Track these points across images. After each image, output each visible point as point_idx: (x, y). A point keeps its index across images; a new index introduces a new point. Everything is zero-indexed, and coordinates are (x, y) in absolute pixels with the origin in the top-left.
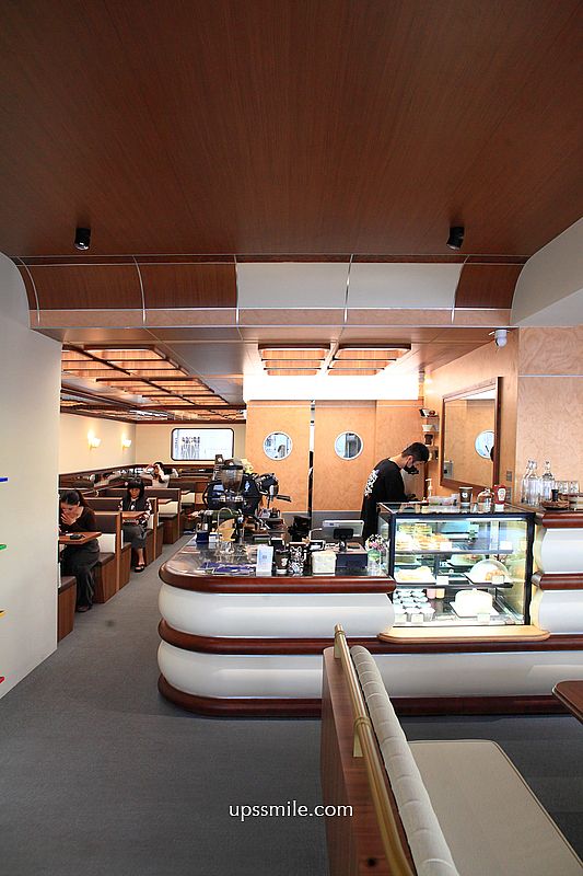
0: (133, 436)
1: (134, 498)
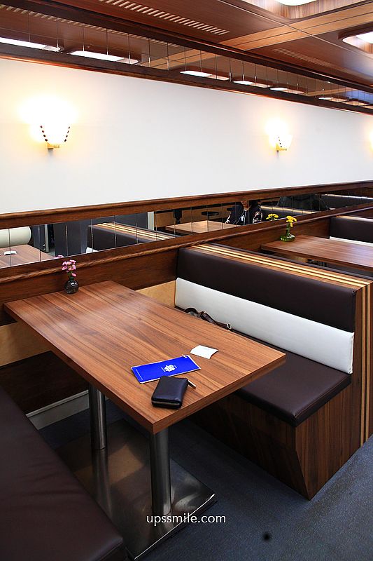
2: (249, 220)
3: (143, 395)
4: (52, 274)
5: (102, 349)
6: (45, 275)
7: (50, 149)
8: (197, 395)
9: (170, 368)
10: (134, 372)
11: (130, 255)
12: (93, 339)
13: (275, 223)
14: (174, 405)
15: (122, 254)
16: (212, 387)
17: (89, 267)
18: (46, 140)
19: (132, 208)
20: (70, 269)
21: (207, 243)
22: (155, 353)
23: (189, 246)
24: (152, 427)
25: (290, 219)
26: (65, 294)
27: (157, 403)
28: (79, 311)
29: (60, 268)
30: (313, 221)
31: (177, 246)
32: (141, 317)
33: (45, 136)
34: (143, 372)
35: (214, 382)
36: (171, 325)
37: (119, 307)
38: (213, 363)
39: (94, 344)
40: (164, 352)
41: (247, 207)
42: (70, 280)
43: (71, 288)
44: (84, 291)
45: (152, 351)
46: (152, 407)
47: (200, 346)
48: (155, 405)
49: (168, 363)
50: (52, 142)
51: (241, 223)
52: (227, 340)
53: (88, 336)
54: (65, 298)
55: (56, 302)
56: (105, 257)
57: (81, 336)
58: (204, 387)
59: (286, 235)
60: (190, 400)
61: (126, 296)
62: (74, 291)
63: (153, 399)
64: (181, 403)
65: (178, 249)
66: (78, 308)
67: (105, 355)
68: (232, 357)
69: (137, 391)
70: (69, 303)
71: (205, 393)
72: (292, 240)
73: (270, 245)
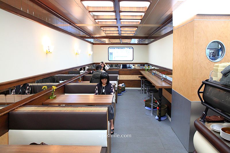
0: (93, 49)
1: (104, 85)
13: (47, 91)
21: (23, 105)
23: (14, 110)
25: (54, 88)
30: (60, 87)
31: (8, 111)
59: (52, 96)
72: (55, 98)
73: (47, 101)
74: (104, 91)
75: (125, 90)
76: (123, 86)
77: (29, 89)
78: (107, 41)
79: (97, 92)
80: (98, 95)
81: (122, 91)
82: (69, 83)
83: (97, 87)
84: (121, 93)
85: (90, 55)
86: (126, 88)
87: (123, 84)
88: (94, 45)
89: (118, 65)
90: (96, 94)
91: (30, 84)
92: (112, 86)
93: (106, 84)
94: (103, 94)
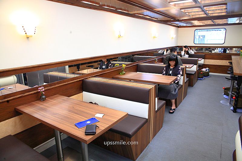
1: (172, 66)
2: (107, 67)
3: (81, 132)
4: (35, 93)
5: (62, 119)
6: (31, 94)
7: (28, 38)
8: (100, 129)
9: (89, 122)
10: (76, 125)
11: (65, 83)
12: (57, 116)
13: (118, 67)
14: (94, 133)
15: (62, 83)
16: (105, 126)
17: (49, 89)
18: (26, 33)
19: (64, 64)
20: (42, 91)
21: (93, 77)
22: (82, 118)
23: (87, 78)
24: (87, 142)
25: (124, 65)
26: (41, 101)
27: (87, 134)
28: (49, 107)
29: (37, 91)
31: (82, 79)
32: (73, 106)
33: (25, 31)
34: (79, 125)
35: (105, 125)
36: (86, 108)
37: (64, 103)
38: (103, 119)
39: (58, 118)
40: (85, 117)
41: (106, 62)
42: (42, 95)
43: (43, 99)
44: (48, 99)
45: (80, 117)
46: (85, 136)
47: (98, 114)
48: (86, 135)
49: (88, 121)
50: (28, 34)
51: (103, 69)
52: (107, 111)
53: (55, 115)
54: (41, 103)
55: (38, 105)
56: (55, 85)
57: (52, 116)
58: (102, 127)
59: (122, 72)
60: (98, 131)
61: (66, 99)
62: (44, 100)
63: (85, 132)
64: (96, 132)
65: (83, 80)
66: (48, 106)
67: (63, 121)
68: (110, 116)
69: (78, 131)
70: (44, 104)
71: (103, 129)
72: (124, 74)
73: (117, 76)
74: (171, 72)
75: (209, 75)
76: (206, 70)
77: (111, 66)
78: (196, 23)
79: (164, 72)
80: (165, 76)
81: (204, 76)
82: (143, 63)
83: (165, 69)
84: (202, 78)
85: (172, 38)
86: (210, 73)
87: (208, 68)
88: (179, 28)
89: (209, 49)
90: (164, 75)
91: (112, 62)
92: (180, 68)
93: (174, 66)
94: (170, 75)
